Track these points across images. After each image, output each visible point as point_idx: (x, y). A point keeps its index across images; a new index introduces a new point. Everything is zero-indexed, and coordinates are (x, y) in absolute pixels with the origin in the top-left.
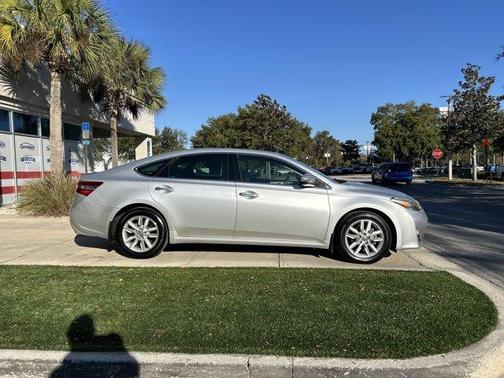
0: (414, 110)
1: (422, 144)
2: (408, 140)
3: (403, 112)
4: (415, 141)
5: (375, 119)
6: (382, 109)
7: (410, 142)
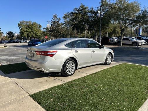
0: (32, 24)
1: (35, 34)
2: (31, 33)
3: (28, 24)
4: (33, 33)
5: (19, 25)
6: (21, 22)
7: (32, 33)
